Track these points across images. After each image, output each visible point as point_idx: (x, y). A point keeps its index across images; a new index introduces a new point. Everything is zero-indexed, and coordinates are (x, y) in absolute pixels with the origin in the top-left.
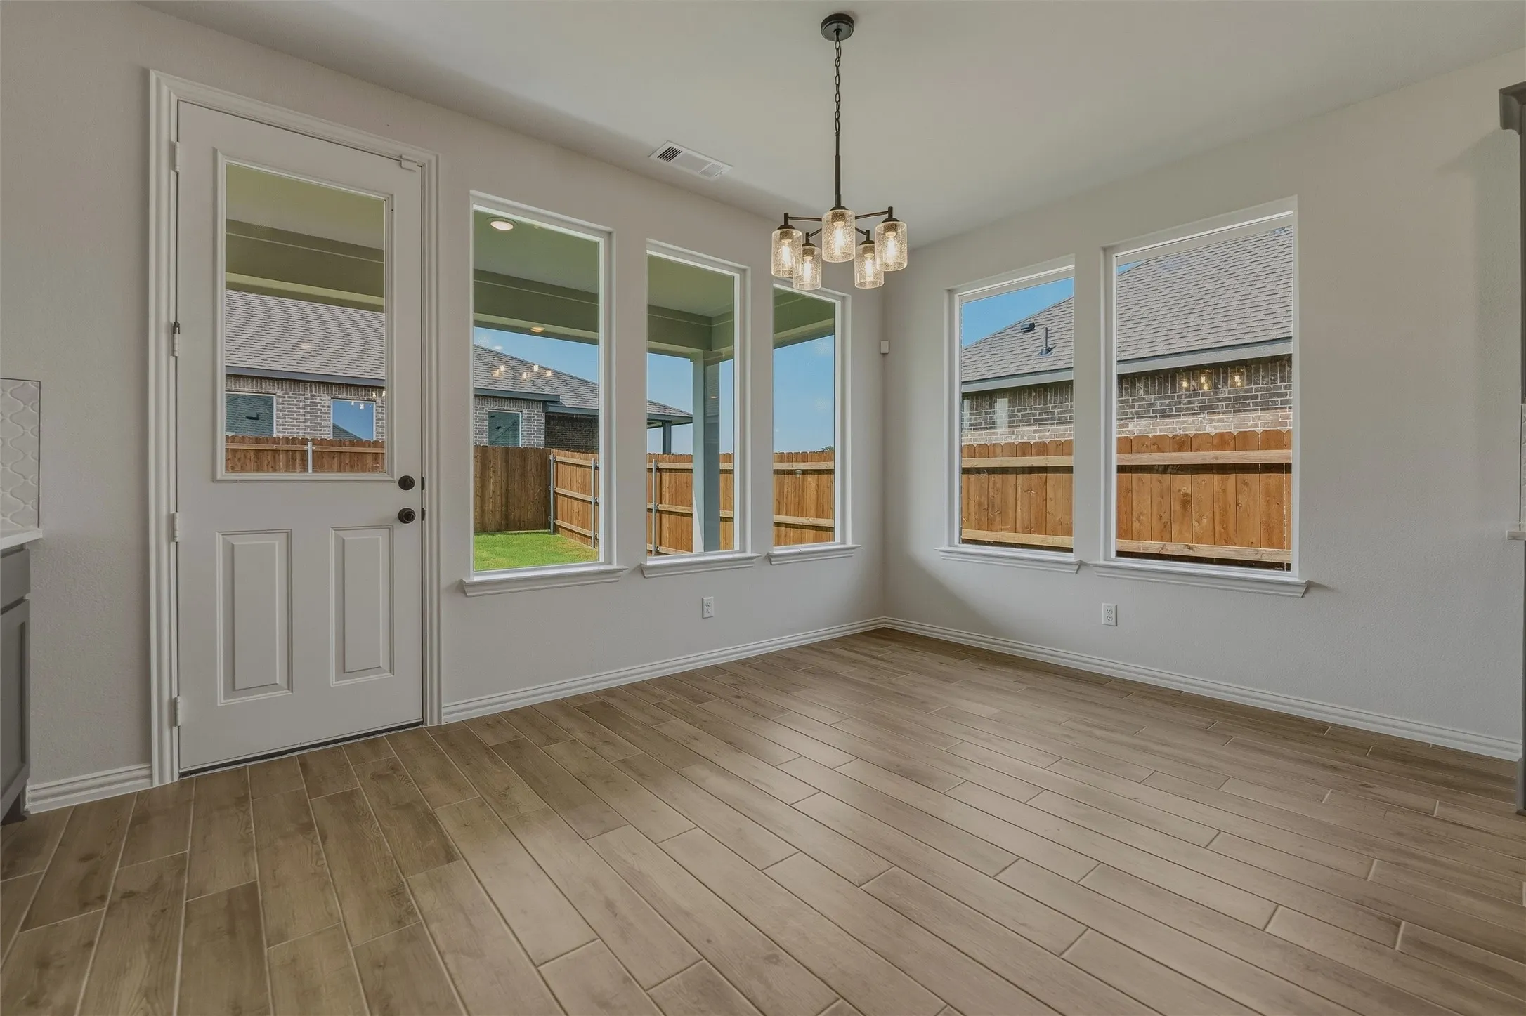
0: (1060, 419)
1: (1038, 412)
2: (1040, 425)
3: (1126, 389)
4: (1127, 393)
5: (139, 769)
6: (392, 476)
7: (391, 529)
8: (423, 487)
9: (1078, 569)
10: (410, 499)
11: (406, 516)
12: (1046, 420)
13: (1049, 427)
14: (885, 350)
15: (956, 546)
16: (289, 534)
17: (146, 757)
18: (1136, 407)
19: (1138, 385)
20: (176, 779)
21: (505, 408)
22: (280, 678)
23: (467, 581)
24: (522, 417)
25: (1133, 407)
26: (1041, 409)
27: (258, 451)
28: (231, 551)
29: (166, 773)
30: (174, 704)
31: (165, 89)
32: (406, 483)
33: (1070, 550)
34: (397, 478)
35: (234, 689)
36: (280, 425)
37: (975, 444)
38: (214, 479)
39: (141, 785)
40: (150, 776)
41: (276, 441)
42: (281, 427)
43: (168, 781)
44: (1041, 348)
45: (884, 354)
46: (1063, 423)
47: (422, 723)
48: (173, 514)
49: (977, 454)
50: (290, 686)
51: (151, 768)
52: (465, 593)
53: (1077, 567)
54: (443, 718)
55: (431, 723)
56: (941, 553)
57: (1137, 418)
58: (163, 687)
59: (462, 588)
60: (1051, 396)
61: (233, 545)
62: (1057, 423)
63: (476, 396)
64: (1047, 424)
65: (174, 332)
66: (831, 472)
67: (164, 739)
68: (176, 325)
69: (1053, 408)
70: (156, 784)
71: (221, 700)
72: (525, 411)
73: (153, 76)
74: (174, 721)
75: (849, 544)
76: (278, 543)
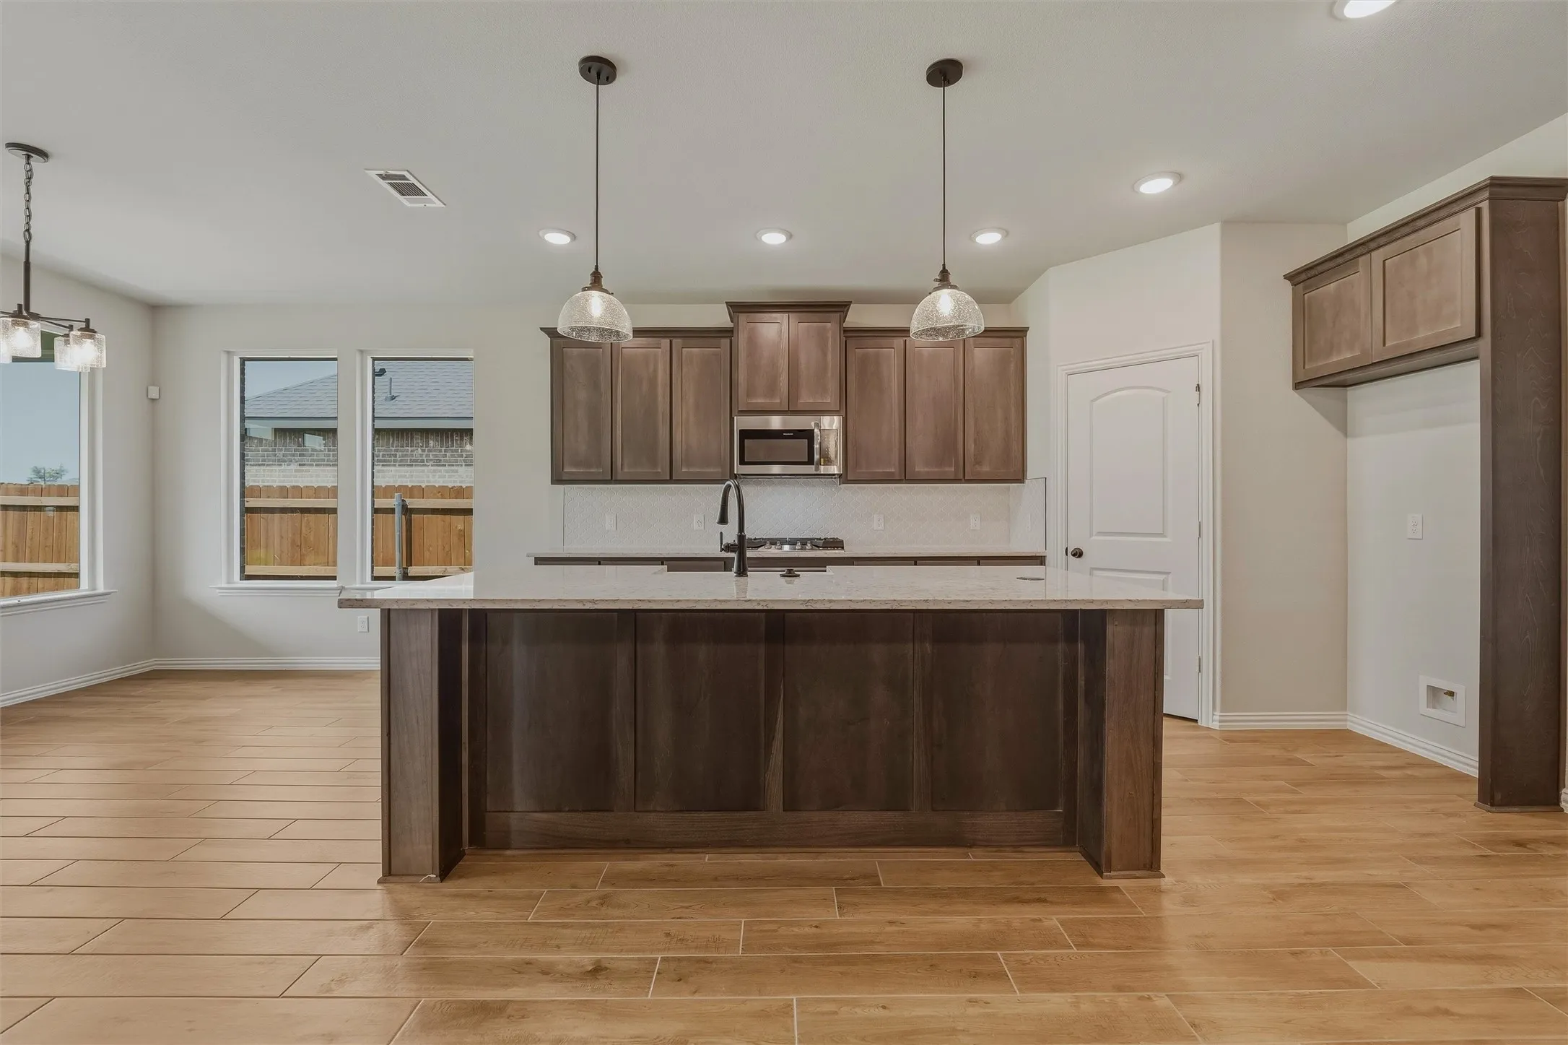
0: (401, 461)
1: (381, 453)
2: (383, 465)
3: (457, 440)
4: (457, 444)
9: (341, 592)
12: (388, 461)
13: (393, 468)
14: (154, 393)
15: (237, 583)
18: (464, 456)
19: (465, 438)
25: (462, 456)
26: (385, 450)
33: (334, 578)
37: (288, 485)
44: (386, 395)
45: (153, 400)
46: (404, 465)
49: (290, 495)
53: (339, 591)
56: (218, 591)
57: (466, 465)
60: (393, 441)
62: (399, 465)
64: (389, 465)
66: (75, 509)
69: (396, 450)
75: (101, 588)
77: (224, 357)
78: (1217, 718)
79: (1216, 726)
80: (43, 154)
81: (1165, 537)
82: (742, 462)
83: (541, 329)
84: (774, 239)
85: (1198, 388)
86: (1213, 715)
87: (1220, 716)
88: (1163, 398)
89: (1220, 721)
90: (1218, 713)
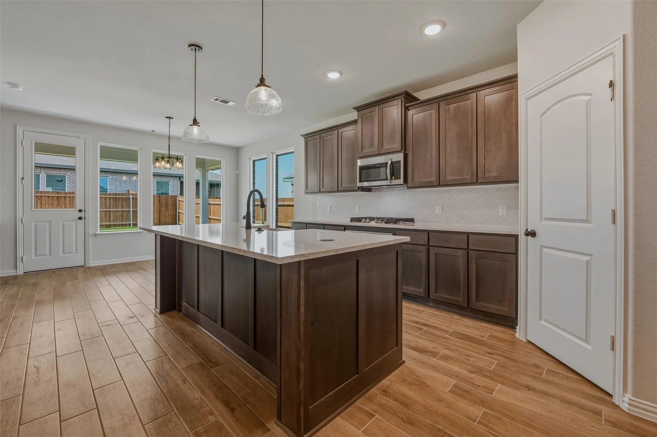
5: (14, 271)
6: (77, 209)
7: (76, 221)
8: (85, 212)
10: (82, 215)
11: (80, 218)
14: (237, 173)
16: (50, 222)
17: (16, 268)
20: (23, 273)
21: (163, 179)
22: (48, 253)
23: (96, 233)
24: (170, 183)
27: (58, 197)
28: (36, 226)
29: (20, 271)
30: (22, 257)
31: (20, 129)
32: (80, 211)
34: (78, 209)
35: (36, 255)
36: (69, 186)
38: (32, 210)
39: (15, 274)
40: (17, 272)
41: (66, 193)
42: (69, 187)
43: (21, 274)
47: (84, 266)
48: (22, 218)
50: (50, 255)
51: (17, 271)
52: (96, 237)
54: (90, 265)
55: (87, 266)
58: (20, 253)
59: (95, 235)
61: (36, 225)
63: (153, 175)
65: (23, 179)
67: (20, 265)
68: (23, 178)
70: (18, 274)
71: (33, 257)
72: (172, 181)
73: (17, 126)
74: (22, 261)
76: (47, 224)
77: (248, 160)
78: (626, 399)
79: (625, 406)
80: (172, 118)
81: (590, 223)
82: (360, 181)
83: (301, 135)
84: (334, 76)
85: (611, 84)
86: (624, 396)
87: (630, 399)
88: (587, 101)
89: (629, 404)
90: (628, 396)
